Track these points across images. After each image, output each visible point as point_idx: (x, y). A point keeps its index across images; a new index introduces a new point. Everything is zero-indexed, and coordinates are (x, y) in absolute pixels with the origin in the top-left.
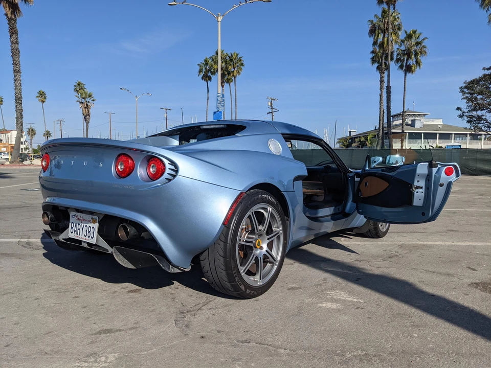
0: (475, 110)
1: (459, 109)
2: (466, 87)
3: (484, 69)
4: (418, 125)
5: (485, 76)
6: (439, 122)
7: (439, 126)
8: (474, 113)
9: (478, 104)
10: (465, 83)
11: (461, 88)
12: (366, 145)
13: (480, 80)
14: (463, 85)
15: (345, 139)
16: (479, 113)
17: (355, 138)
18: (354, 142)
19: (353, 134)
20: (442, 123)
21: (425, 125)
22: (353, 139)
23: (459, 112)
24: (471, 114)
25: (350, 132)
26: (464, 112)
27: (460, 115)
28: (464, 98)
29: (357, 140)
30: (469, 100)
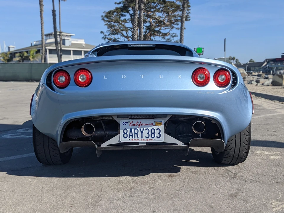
0: (112, 34)
1: (102, 32)
2: (106, 16)
3: (116, 3)
4: (67, 43)
5: (117, 9)
6: (82, 42)
7: (84, 45)
8: (113, 37)
9: (115, 29)
10: (104, 13)
11: (102, 16)
12: (30, 60)
13: (114, 12)
14: (104, 15)
15: (6, 54)
16: (116, 36)
17: (15, 53)
18: (15, 57)
19: (12, 50)
20: (84, 43)
21: (73, 44)
22: (13, 55)
23: (102, 35)
24: (110, 37)
25: (9, 48)
26: (106, 35)
27: (103, 37)
28: (106, 25)
29: (17, 55)
30: (110, 26)
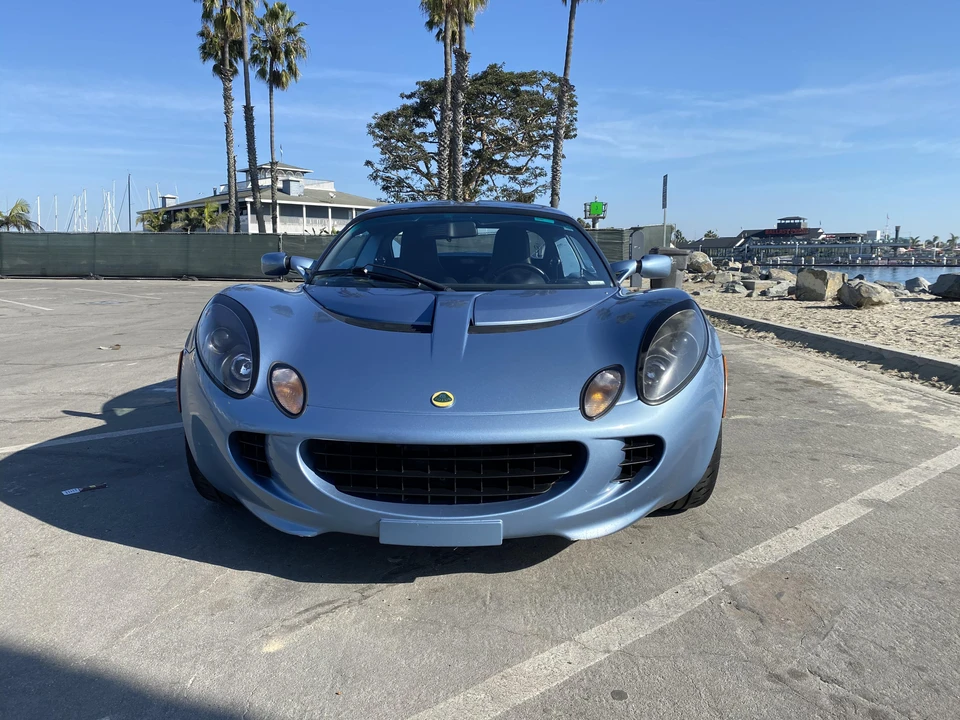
0: (394, 167)
1: (368, 163)
2: (378, 125)
3: (402, 96)
4: (295, 189)
5: (405, 108)
6: (328, 187)
7: (332, 195)
8: (394, 174)
9: (398, 156)
10: (374, 118)
11: (370, 126)
12: (204, 226)
13: (398, 115)
14: (374, 122)
15: (156, 213)
16: (402, 173)
17: (175, 211)
18: (176, 220)
19: (170, 203)
20: (334, 190)
21: (307, 192)
22: (172, 214)
23: (370, 170)
24: (388, 175)
25: (164, 199)
26: (378, 171)
27: (371, 175)
28: (377, 145)
29: (181, 215)
30: (386, 149)
